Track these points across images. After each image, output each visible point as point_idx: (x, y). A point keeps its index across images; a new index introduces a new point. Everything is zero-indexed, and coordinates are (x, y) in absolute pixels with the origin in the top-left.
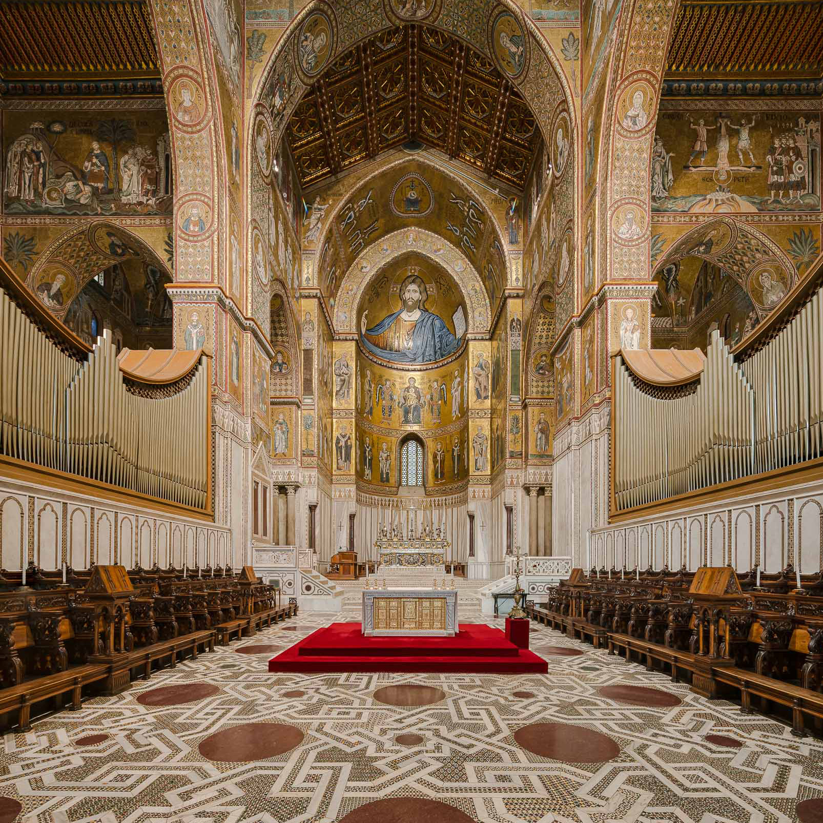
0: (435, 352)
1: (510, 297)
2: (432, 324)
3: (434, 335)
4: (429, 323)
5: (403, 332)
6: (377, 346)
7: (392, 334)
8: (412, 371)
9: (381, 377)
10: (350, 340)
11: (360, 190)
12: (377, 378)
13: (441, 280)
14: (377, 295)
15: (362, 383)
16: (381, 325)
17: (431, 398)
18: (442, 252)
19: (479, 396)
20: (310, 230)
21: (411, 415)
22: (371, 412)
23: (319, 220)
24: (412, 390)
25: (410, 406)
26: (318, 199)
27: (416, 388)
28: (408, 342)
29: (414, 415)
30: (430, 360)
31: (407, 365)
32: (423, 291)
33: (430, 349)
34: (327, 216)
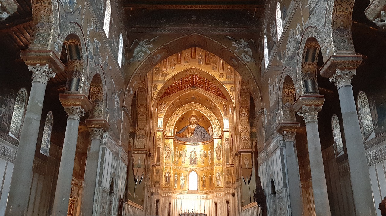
0: (202, 139)
1: (225, 131)
2: (201, 129)
3: (201, 133)
4: (200, 129)
5: (190, 131)
6: (180, 137)
7: (186, 132)
8: (193, 145)
9: (181, 148)
10: (171, 139)
11: (177, 99)
12: (180, 149)
13: (204, 118)
14: (181, 122)
15: (175, 152)
16: (182, 130)
17: (201, 156)
18: (203, 110)
19: (217, 158)
20: (161, 111)
21: (193, 162)
22: (177, 162)
23: (164, 108)
24: (193, 152)
25: (192, 158)
26: (164, 102)
27: (194, 152)
28: (192, 135)
29: (194, 162)
30: (200, 142)
31: (192, 143)
32: (197, 119)
33: (200, 138)
34: (166, 107)
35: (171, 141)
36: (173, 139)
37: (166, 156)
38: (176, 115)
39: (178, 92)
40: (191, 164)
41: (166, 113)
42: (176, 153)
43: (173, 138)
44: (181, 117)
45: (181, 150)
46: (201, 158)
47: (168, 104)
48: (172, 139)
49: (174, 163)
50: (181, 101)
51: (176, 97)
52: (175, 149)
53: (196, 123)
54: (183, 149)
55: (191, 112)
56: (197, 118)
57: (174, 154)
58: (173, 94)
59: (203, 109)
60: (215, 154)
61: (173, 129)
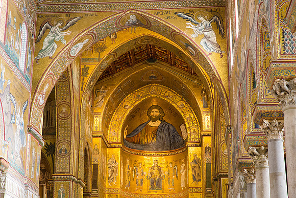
0: (171, 145)
1: (204, 135)
2: (168, 128)
3: (169, 134)
4: (166, 127)
5: (150, 132)
6: (134, 143)
7: (143, 134)
8: (156, 156)
9: (136, 161)
10: (117, 147)
11: (124, 81)
12: (133, 162)
13: (171, 109)
14: (134, 116)
15: (124, 169)
16: (136, 130)
17: (168, 174)
18: (171, 96)
19: (194, 179)
20: (98, 102)
21: (155, 184)
22: (129, 185)
23: (103, 97)
24: (156, 168)
25: (155, 178)
26: (103, 87)
27: (158, 167)
28: (153, 138)
29: (158, 184)
30: (167, 150)
31: (153, 153)
32: (162, 112)
33: (166, 143)
34: (107, 95)
35: (118, 151)
36: (121, 147)
37: (109, 176)
38: (125, 106)
39: (126, 70)
40: (153, 188)
41: (107, 106)
42: (127, 170)
43: (121, 145)
44: (133, 109)
45: (135, 165)
46: (169, 178)
47: (110, 91)
48: (119, 147)
49: (122, 188)
50: (132, 84)
51: (122, 79)
52: (124, 164)
53: (158, 118)
54: (138, 162)
55: (150, 100)
56: (161, 110)
57: (122, 172)
58: (118, 74)
59: (169, 96)
60: (190, 172)
61: (120, 131)
